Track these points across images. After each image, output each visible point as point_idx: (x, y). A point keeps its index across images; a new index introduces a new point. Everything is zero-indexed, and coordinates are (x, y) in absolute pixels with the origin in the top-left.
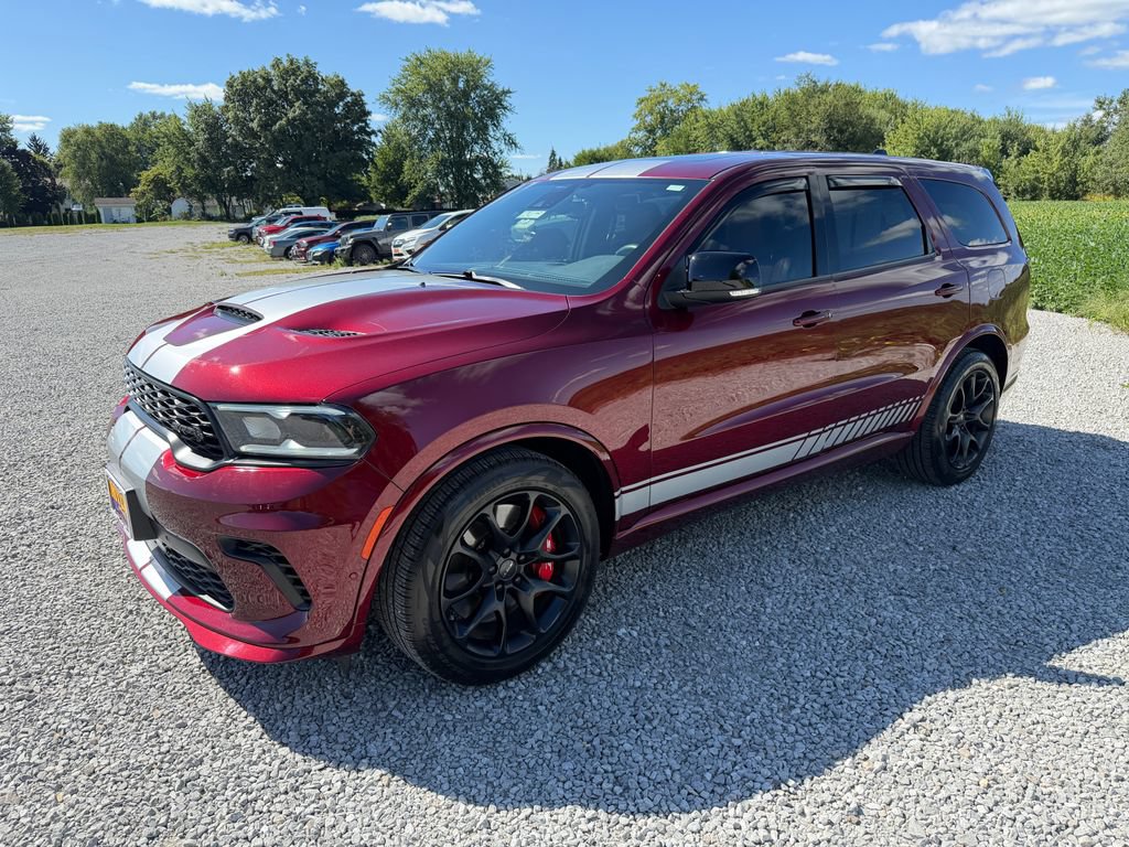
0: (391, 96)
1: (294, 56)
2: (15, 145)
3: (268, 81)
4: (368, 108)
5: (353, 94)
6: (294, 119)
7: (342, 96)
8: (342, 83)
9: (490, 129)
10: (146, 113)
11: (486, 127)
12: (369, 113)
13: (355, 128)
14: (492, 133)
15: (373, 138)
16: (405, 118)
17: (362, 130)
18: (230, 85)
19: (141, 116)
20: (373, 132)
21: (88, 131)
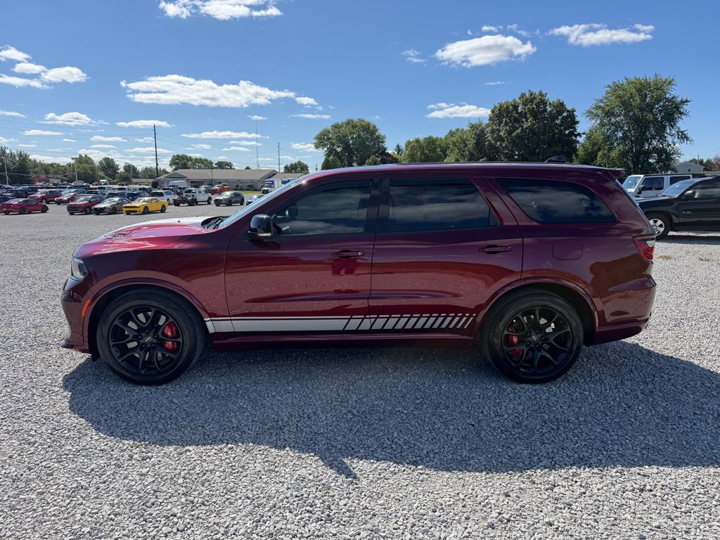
0: (593, 111)
1: (533, 91)
2: (385, 149)
3: (516, 107)
4: (577, 119)
5: (568, 111)
6: (526, 128)
7: (560, 113)
8: (562, 104)
9: (668, 128)
10: (454, 130)
11: (665, 127)
12: (578, 122)
13: (567, 132)
14: (668, 131)
15: (578, 138)
16: (602, 125)
17: (572, 134)
18: (493, 111)
19: (450, 132)
20: (579, 135)
21: (417, 141)
